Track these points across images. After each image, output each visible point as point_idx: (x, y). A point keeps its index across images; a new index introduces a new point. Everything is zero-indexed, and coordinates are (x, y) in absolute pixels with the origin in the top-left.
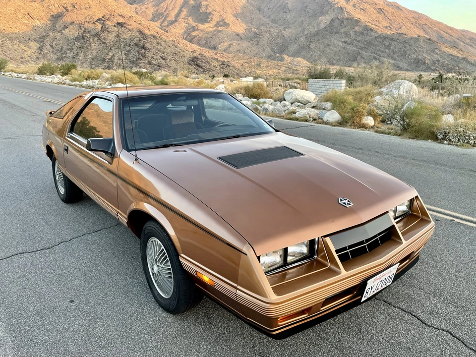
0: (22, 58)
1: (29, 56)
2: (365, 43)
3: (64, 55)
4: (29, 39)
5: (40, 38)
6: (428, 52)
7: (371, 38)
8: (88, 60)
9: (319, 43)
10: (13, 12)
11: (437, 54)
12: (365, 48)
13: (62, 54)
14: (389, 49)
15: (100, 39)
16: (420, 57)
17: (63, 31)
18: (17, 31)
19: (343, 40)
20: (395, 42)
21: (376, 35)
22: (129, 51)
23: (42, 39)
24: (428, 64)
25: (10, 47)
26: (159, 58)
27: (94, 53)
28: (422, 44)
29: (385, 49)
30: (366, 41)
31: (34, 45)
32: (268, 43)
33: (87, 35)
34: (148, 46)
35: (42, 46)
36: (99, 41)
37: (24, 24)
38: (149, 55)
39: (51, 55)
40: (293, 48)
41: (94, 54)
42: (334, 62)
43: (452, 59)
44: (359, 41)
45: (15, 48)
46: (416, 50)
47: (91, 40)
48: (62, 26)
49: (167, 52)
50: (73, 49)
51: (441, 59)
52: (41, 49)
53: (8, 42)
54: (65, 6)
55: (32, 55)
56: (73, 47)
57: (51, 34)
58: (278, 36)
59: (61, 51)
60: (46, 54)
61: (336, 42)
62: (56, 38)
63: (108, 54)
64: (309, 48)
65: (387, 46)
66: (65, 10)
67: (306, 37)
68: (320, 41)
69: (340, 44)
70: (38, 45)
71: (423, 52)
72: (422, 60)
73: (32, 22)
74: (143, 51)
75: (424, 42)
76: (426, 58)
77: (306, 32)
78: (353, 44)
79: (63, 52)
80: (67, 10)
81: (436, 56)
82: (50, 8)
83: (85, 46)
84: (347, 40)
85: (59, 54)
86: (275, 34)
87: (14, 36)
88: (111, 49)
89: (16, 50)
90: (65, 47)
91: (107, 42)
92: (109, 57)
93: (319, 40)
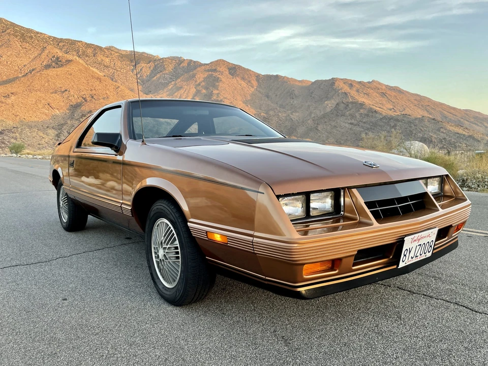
0: (39, 144)
1: (46, 143)
2: (371, 124)
4: (48, 127)
5: (58, 126)
6: (434, 131)
7: (377, 119)
9: (326, 125)
10: (34, 102)
11: (442, 132)
12: (371, 128)
16: (426, 136)
18: (36, 119)
19: (349, 122)
20: (400, 123)
21: (381, 117)
23: (60, 127)
24: (435, 143)
25: (29, 134)
28: (427, 123)
29: (390, 129)
30: (372, 122)
31: (52, 133)
35: (60, 133)
37: (43, 113)
40: (301, 130)
42: (342, 142)
43: (458, 137)
44: (364, 123)
46: (421, 130)
48: (81, 114)
51: (448, 137)
52: (58, 136)
53: (27, 129)
54: (84, 96)
55: (49, 141)
57: (69, 122)
58: (287, 120)
61: (343, 124)
62: (74, 126)
64: (317, 129)
65: (393, 127)
66: (84, 101)
67: (313, 120)
68: (328, 123)
69: (347, 125)
70: (56, 132)
71: (429, 131)
72: (428, 139)
73: (52, 111)
75: (429, 122)
76: (432, 136)
77: (313, 115)
78: (359, 125)
80: (86, 101)
81: (442, 134)
82: (70, 98)
84: (353, 121)
86: (283, 118)
87: (33, 124)
89: (34, 137)
93: (326, 122)
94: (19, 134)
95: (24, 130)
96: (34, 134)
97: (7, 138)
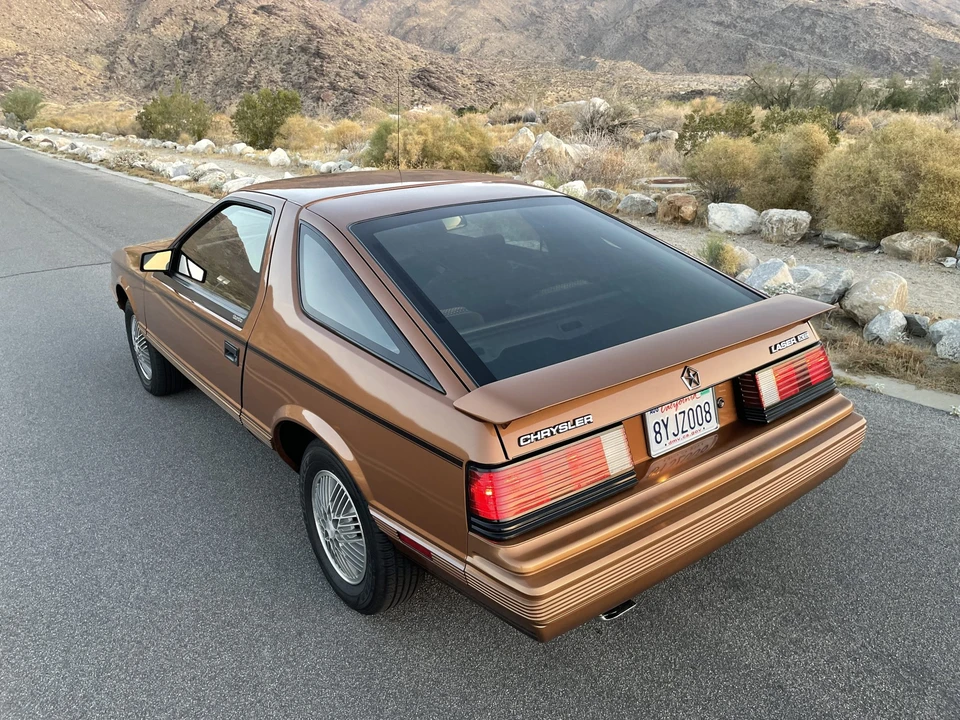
0: (75, 89)
1: (89, 85)
2: (762, 24)
3: (159, 79)
4: (87, 50)
5: (107, 46)
6: (894, 35)
7: (774, 12)
8: (208, 87)
9: (666, 28)
11: (912, 40)
12: (761, 33)
13: (154, 76)
14: (813, 33)
15: (228, 42)
16: (877, 48)
17: (152, 30)
18: (61, 34)
19: (715, 20)
20: (824, 19)
21: (784, 6)
22: (289, 64)
23: (111, 49)
24: (895, 62)
25: (51, 67)
26: (351, 74)
27: (219, 71)
28: (881, 19)
29: (803, 33)
30: (764, 20)
31: (98, 62)
32: (559, 34)
33: (201, 35)
34: (327, 50)
35: (113, 63)
36: (226, 45)
37: (73, 20)
38: (331, 69)
39: (133, 80)
40: (612, 41)
41: (218, 74)
42: (699, 65)
43: (943, 48)
44: (748, 21)
45: (61, 69)
46: (868, 34)
47: (211, 46)
48: (150, 19)
49: (366, 62)
50: (175, 65)
51: (922, 50)
52: (110, 68)
53: (46, 57)
55: (94, 81)
56: (175, 61)
57: (128, 37)
58: (580, 18)
59: (152, 71)
60: (122, 78)
61: (700, 25)
62: (140, 46)
63: (246, 73)
64: (646, 38)
65: (809, 28)
67: (638, 18)
68: (669, 25)
69: (710, 28)
70: (106, 61)
71: (884, 37)
72: (882, 55)
73: (90, 15)
74: (317, 62)
75: (886, 15)
76: (889, 48)
77: (636, 7)
78: (735, 27)
79: (155, 72)
81: (911, 43)
83: (200, 57)
84: (723, 18)
85: (148, 77)
86: (573, 14)
87: (57, 45)
88: (251, 61)
90: (159, 62)
91: (242, 47)
92: (249, 78)
93: (664, 21)
94: (32, 68)
95: (40, 59)
96: (62, 67)
97: (9, 77)
